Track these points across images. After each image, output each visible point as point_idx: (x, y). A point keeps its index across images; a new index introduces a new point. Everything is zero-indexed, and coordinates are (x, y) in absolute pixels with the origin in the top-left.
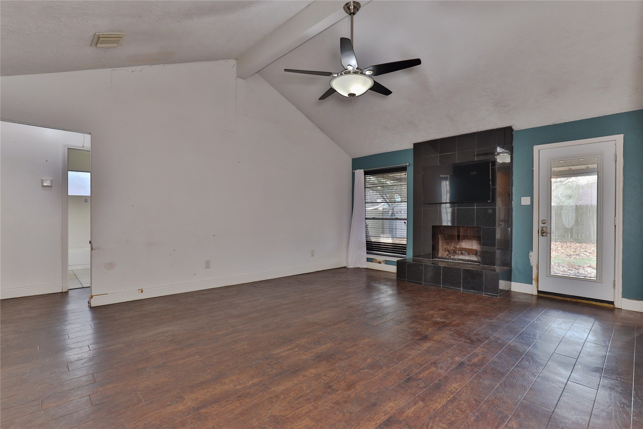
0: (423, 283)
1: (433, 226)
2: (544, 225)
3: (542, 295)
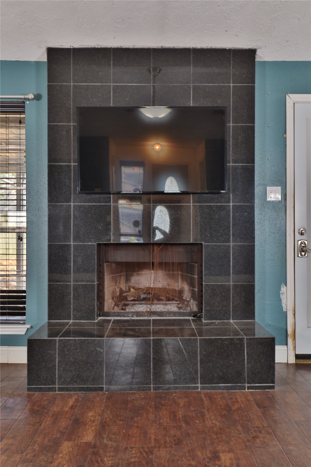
0: (104, 386)
1: (99, 245)
2: (302, 237)
3: (302, 362)
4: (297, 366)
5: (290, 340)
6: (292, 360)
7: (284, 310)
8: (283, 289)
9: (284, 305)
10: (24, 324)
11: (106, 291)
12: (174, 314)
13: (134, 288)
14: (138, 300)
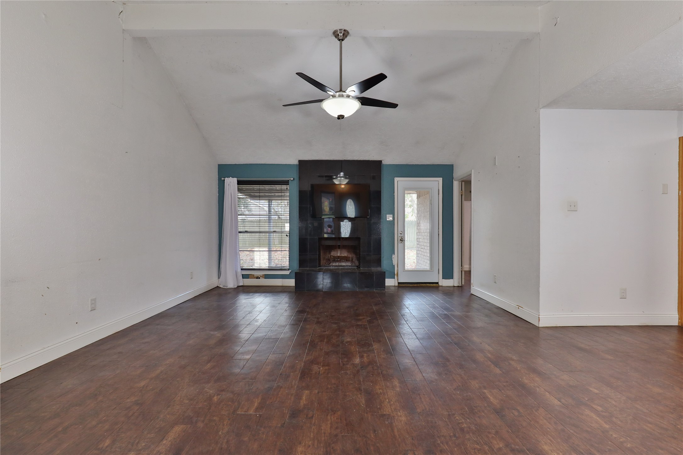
1: (319, 238)
2: (401, 235)
3: (401, 285)
4: (399, 287)
5: (396, 277)
6: (397, 284)
7: (394, 265)
8: (393, 256)
9: (393, 263)
10: (289, 270)
11: (321, 257)
12: (349, 266)
13: (332, 256)
14: (334, 261)
